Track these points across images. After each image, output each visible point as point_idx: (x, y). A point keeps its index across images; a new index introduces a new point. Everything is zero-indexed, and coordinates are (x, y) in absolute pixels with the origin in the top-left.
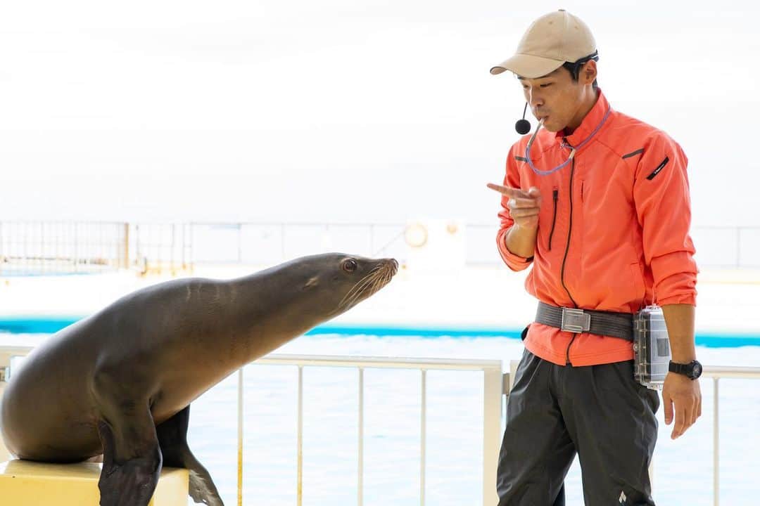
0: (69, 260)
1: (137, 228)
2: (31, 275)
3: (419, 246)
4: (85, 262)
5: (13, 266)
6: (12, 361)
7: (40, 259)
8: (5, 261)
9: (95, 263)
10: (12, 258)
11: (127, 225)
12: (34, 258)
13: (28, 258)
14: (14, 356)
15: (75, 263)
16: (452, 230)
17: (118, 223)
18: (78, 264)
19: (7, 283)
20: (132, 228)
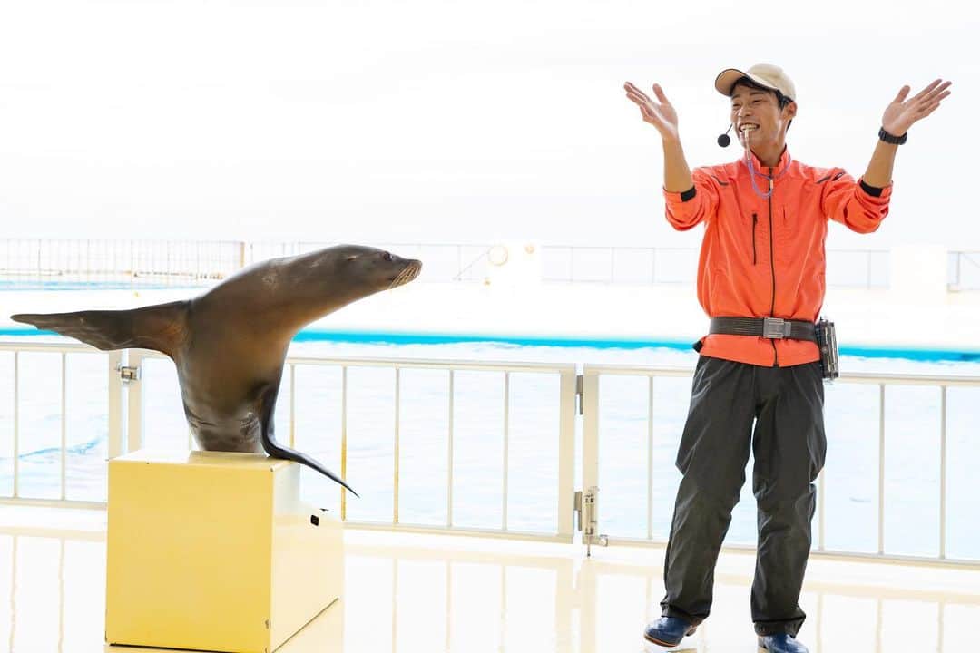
0: (191, 275)
1: (252, 246)
2: (159, 288)
3: (500, 265)
4: (205, 277)
5: (142, 280)
6: (143, 361)
7: (166, 274)
8: (136, 275)
9: (214, 278)
10: (142, 273)
11: (242, 244)
12: (161, 273)
13: (155, 273)
14: (144, 358)
15: (197, 278)
16: (530, 250)
17: (235, 243)
18: (199, 279)
19: (137, 295)
20: (247, 247)
